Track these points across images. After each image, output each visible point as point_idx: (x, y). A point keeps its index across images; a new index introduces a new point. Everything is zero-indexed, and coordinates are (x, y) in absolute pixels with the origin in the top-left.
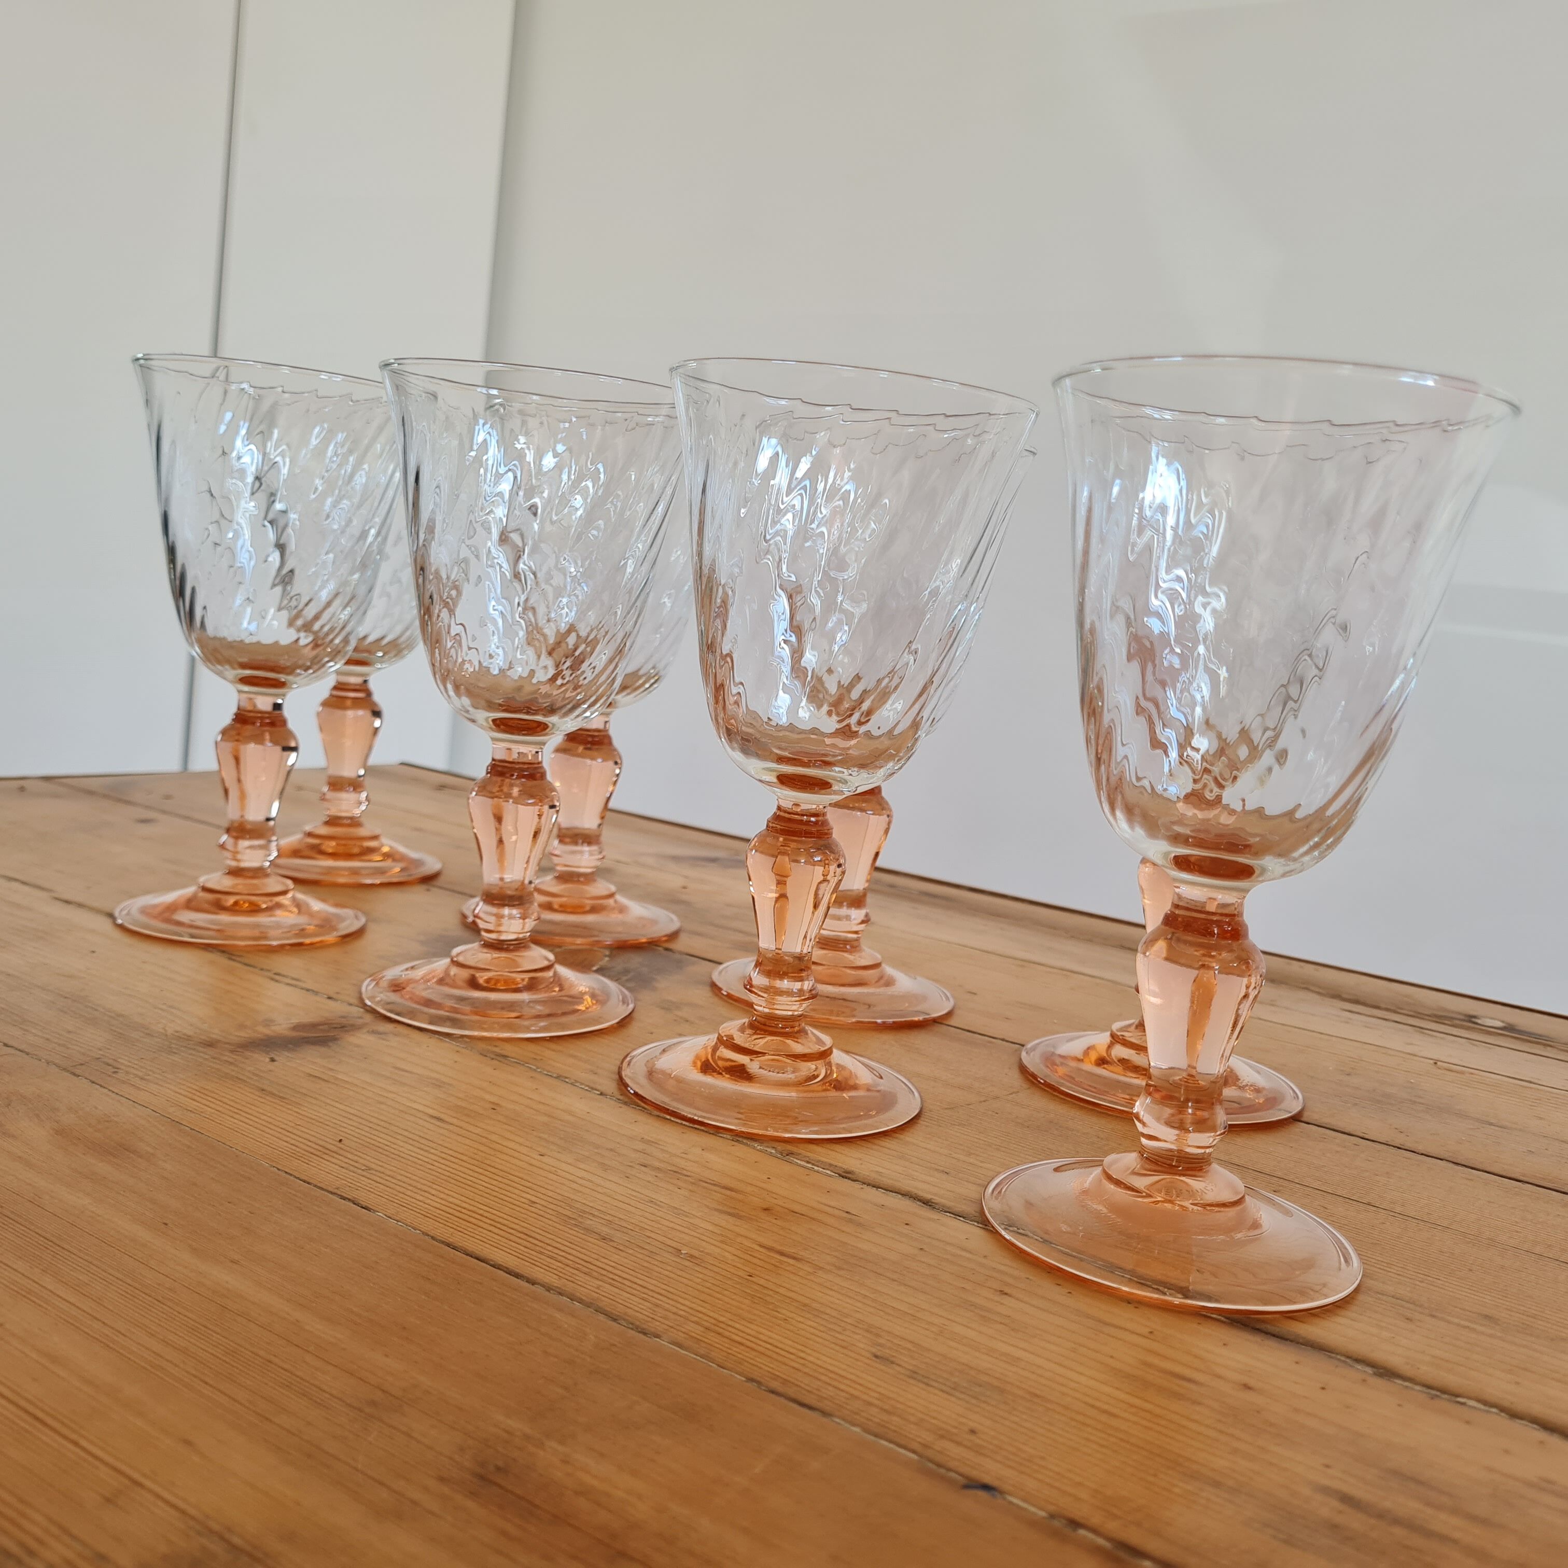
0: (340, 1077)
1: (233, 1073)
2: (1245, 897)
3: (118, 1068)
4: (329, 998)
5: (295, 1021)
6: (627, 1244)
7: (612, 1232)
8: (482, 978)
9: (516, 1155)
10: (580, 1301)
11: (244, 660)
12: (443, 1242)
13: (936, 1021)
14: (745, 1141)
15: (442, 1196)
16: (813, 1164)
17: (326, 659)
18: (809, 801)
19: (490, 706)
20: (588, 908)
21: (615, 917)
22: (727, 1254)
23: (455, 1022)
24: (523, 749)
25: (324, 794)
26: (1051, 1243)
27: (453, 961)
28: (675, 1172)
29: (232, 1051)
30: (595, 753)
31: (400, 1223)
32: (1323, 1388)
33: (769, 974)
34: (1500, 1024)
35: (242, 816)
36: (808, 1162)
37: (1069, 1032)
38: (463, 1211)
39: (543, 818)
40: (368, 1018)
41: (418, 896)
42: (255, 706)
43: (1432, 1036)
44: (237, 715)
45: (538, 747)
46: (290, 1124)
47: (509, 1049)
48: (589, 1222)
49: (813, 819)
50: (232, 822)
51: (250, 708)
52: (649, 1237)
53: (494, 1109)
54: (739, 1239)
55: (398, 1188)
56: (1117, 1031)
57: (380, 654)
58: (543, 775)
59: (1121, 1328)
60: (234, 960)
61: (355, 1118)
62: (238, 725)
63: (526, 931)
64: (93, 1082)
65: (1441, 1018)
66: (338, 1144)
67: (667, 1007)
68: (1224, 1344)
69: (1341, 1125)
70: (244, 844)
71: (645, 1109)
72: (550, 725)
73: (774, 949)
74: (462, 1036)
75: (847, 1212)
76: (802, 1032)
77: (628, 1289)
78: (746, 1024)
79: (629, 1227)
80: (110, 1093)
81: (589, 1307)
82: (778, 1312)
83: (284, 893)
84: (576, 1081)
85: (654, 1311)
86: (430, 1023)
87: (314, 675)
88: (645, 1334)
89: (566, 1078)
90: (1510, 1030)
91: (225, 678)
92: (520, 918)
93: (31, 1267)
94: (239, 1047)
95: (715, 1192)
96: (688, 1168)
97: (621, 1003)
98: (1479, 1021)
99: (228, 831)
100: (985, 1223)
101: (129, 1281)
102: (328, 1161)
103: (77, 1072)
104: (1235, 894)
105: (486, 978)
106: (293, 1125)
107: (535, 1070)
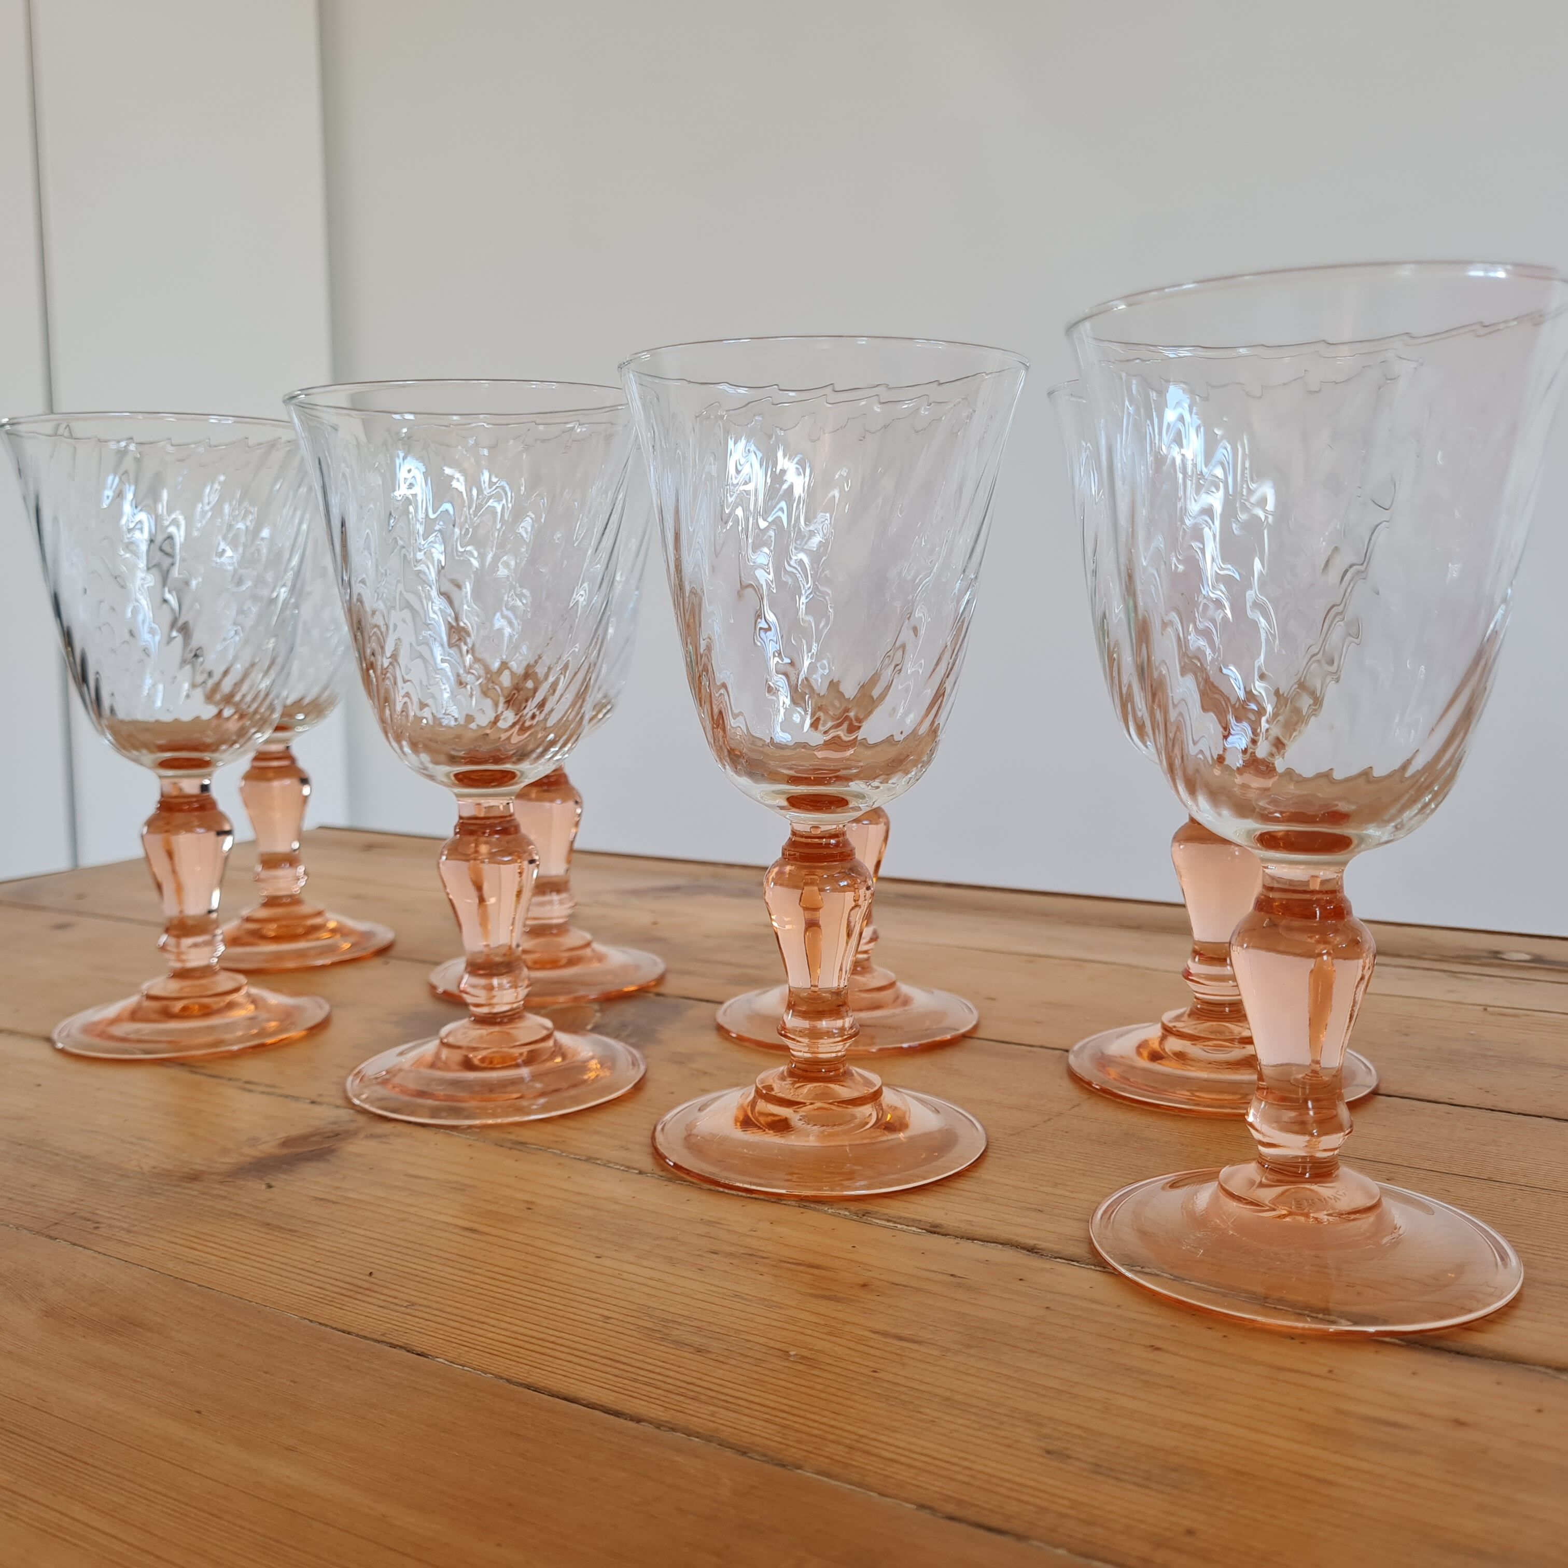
0: (349, 1196)
1: (229, 1209)
2: (1343, 870)
3: (98, 1223)
4: (313, 1102)
5: (282, 1135)
6: (726, 1353)
7: (704, 1341)
8: (476, 1058)
9: (571, 1261)
10: (698, 1435)
11: (162, 742)
12: (521, 1385)
13: (966, 1036)
14: (812, 1206)
15: (504, 1325)
16: (895, 1222)
17: (253, 730)
18: (827, 821)
19: (453, 760)
20: (564, 962)
21: (595, 966)
22: (837, 1348)
23: (456, 1112)
24: (492, 802)
25: (258, 874)
26: (1184, 1279)
27: (442, 1043)
28: (751, 1255)
29: (221, 1183)
30: (552, 795)
31: (466, 1368)
32: (1539, 1411)
33: (804, 1015)
34: (1527, 957)
35: (181, 912)
36: (889, 1221)
37: (1111, 1029)
38: (533, 1340)
39: (524, 875)
40: (362, 1120)
41: (375, 971)
42: (181, 789)
43: (1468, 979)
44: (161, 802)
45: (508, 798)
46: (309, 1262)
47: (525, 1135)
48: (676, 1332)
49: (833, 841)
50: (171, 920)
51: (175, 793)
52: (748, 1341)
53: (530, 1209)
54: (847, 1328)
55: (452, 1324)
56: (1170, 1021)
57: (301, 717)
58: (517, 829)
59: (1296, 1371)
60: (196, 1073)
61: (380, 1244)
62: (165, 814)
63: (519, 999)
64: (74, 1244)
65: (1467, 958)
66: (368, 1278)
67: (680, 1060)
68: (1414, 1374)
69: (1423, 1092)
70: (187, 942)
71: (693, 1183)
72: (518, 773)
73: (809, 986)
74: (470, 1127)
75: (952, 1275)
76: (847, 1074)
77: (747, 1411)
78: (785, 1074)
79: (722, 1331)
80: (96, 1255)
81: (710, 1441)
82: (921, 1412)
83: (237, 990)
84: (610, 1162)
85: (784, 1434)
86: (433, 1117)
87: (242, 749)
88: (784, 1466)
89: (598, 1159)
90: (1538, 961)
91: (141, 764)
92: (511, 987)
93: (54, 1495)
94: (229, 1176)
95: (801, 1272)
96: (762, 1248)
97: (631, 1067)
98: (1505, 957)
99: (167, 930)
100: (1102, 1265)
101: (174, 1495)
102: (363, 1301)
103: (53, 1233)
104: (1333, 869)
105: (480, 1057)
106: (313, 1263)
107: (560, 1155)
